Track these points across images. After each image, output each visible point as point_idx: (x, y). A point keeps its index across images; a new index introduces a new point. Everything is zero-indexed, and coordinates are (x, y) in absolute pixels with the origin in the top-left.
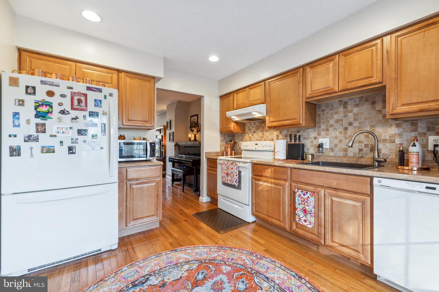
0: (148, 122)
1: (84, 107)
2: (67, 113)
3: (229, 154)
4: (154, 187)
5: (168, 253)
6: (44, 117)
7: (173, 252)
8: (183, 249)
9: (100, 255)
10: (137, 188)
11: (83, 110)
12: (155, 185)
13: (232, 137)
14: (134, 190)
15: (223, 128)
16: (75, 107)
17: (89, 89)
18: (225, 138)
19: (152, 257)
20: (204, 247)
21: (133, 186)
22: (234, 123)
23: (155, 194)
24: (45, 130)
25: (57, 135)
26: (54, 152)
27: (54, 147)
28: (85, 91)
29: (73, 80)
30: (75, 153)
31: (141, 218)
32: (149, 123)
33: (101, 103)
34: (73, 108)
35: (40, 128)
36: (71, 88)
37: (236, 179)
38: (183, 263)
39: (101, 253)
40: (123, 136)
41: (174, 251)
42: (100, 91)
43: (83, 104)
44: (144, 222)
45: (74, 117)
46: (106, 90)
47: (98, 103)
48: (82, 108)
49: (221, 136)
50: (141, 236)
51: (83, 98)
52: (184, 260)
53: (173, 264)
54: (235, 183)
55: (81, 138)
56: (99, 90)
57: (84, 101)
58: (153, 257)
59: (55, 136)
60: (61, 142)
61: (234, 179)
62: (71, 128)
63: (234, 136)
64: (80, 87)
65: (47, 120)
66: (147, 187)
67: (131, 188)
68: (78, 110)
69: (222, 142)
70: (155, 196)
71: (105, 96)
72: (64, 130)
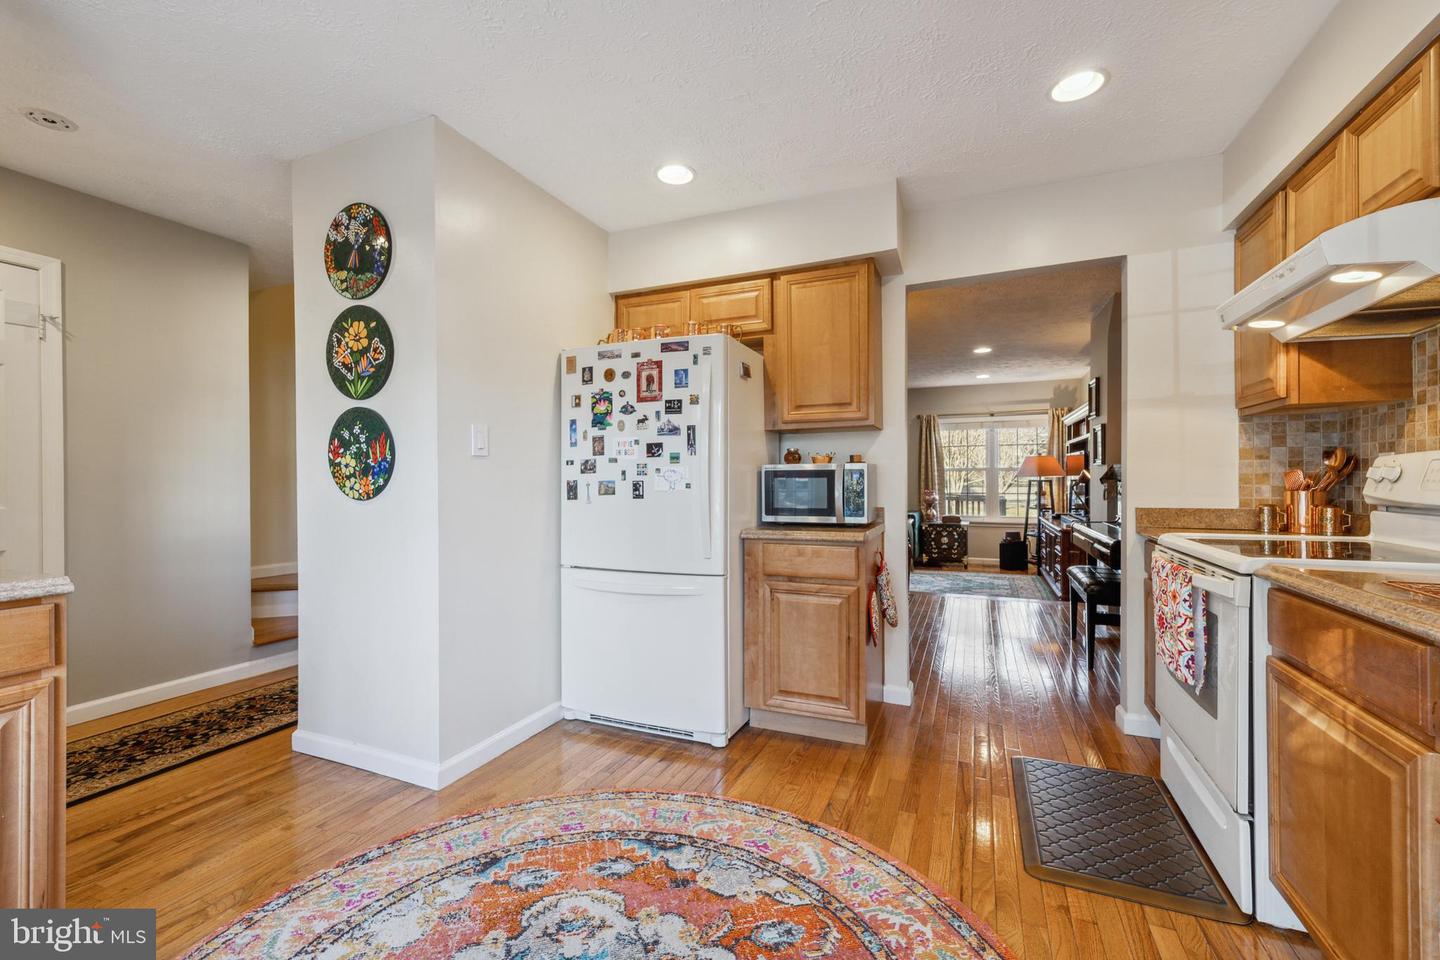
0: (850, 404)
1: (657, 393)
2: (631, 410)
3: (1302, 521)
4: (837, 612)
5: (789, 820)
6: (601, 423)
7: (802, 826)
8: (833, 838)
9: (687, 745)
10: (789, 603)
11: (654, 399)
12: (841, 604)
13: (1343, 429)
14: (781, 606)
15: (1248, 387)
16: (643, 394)
17: (666, 348)
18: (1279, 440)
19: (745, 808)
20: (896, 873)
21: (779, 595)
22: (1294, 355)
23: (840, 634)
24: (603, 448)
25: (618, 457)
26: (614, 493)
27: (614, 482)
28: (657, 356)
29: (633, 338)
30: (642, 497)
31: (800, 695)
32: (854, 407)
33: (686, 376)
34: (640, 399)
35: (599, 446)
36: (636, 355)
37: (1187, 655)
38: (782, 869)
39: (690, 742)
40: (796, 452)
41: (806, 826)
42: (684, 346)
43: (655, 386)
44: (804, 709)
45: (642, 417)
46: (697, 342)
47: (681, 379)
48: (654, 394)
49: (1244, 430)
50: (799, 746)
51: (655, 373)
52: (795, 866)
53: (763, 854)
54: (1185, 671)
55: (653, 463)
56: (682, 346)
57: (656, 380)
58: (751, 808)
59: (616, 460)
60: (624, 473)
61: (1180, 652)
62: (637, 442)
63: (1350, 422)
64: (650, 349)
65: (605, 429)
66: (817, 606)
67: (772, 599)
68: (647, 401)
69: (1256, 462)
70: (840, 640)
71: (695, 357)
72: (627, 447)
